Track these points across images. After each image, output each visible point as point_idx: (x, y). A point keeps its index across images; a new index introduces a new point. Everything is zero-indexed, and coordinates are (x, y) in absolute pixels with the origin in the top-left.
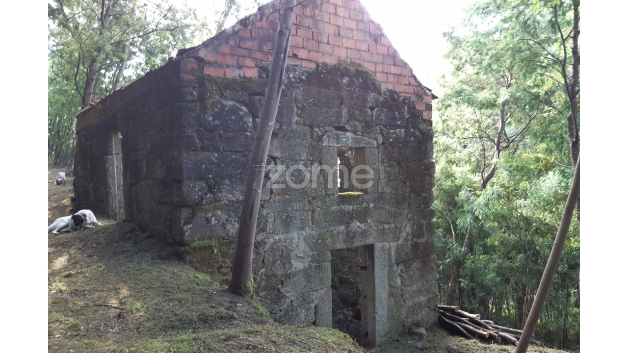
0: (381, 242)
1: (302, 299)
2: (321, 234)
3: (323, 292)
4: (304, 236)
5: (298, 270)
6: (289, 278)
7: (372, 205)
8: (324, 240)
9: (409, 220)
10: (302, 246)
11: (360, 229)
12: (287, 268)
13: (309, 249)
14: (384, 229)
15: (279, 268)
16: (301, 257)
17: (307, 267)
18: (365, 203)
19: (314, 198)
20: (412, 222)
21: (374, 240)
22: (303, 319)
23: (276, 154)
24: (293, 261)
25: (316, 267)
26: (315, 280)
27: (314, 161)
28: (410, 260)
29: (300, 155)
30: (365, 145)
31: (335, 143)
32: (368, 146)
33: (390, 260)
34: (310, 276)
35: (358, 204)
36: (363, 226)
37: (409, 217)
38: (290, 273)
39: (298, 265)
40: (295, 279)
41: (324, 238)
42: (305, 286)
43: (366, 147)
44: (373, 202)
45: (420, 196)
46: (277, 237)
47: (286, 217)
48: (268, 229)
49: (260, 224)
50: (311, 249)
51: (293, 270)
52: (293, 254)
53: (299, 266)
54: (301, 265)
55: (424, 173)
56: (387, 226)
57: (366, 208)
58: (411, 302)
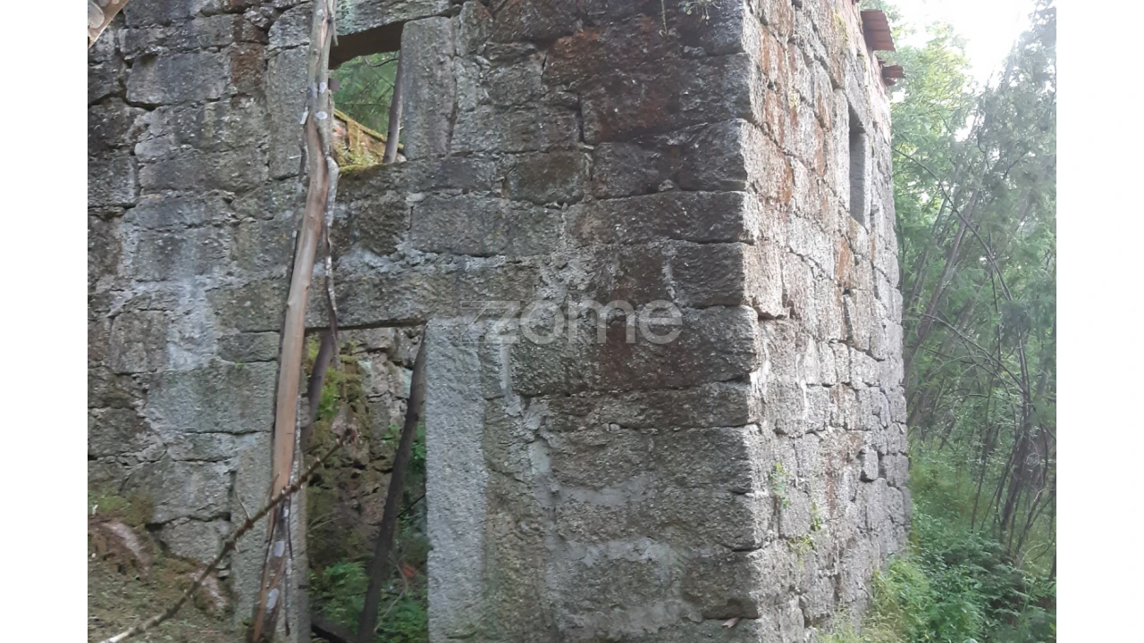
0: (452, 316)
1: (191, 446)
2: (253, 284)
3: (254, 442)
4: (208, 288)
5: (181, 369)
6: (158, 385)
7: (413, 198)
8: (258, 301)
9: (584, 243)
10: (202, 312)
11: (373, 272)
12: (156, 363)
13: (219, 321)
14: (461, 271)
15: (136, 359)
16: (191, 340)
17: (206, 365)
18: (389, 193)
19: (240, 192)
20: (597, 245)
21: (421, 307)
22: (192, 496)
23: (151, 98)
24: (172, 348)
25: (230, 370)
26: (226, 404)
27: (243, 95)
28: (583, 387)
29: (205, 89)
30: (402, 17)
31: (302, 34)
32: (414, 13)
33: (488, 377)
34: (214, 390)
35: (366, 197)
36: (383, 264)
37: (586, 229)
38: (162, 375)
39: (182, 359)
40: (173, 391)
41: (258, 296)
42: (200, 413)
43: (404, 21)
44: (421, 186)
45: (651, 146)
46: (141, 288)
47: (165, 241)
48: (120, 267)
49: (105, 257)
50: (225, 323)
51: (171, 369)
52: (174, 332)
53: (186, 360)
54: (189, 360)
55: (685, 56)
56: (475, 264)
57: (392, 206)
58: (595, 551)
